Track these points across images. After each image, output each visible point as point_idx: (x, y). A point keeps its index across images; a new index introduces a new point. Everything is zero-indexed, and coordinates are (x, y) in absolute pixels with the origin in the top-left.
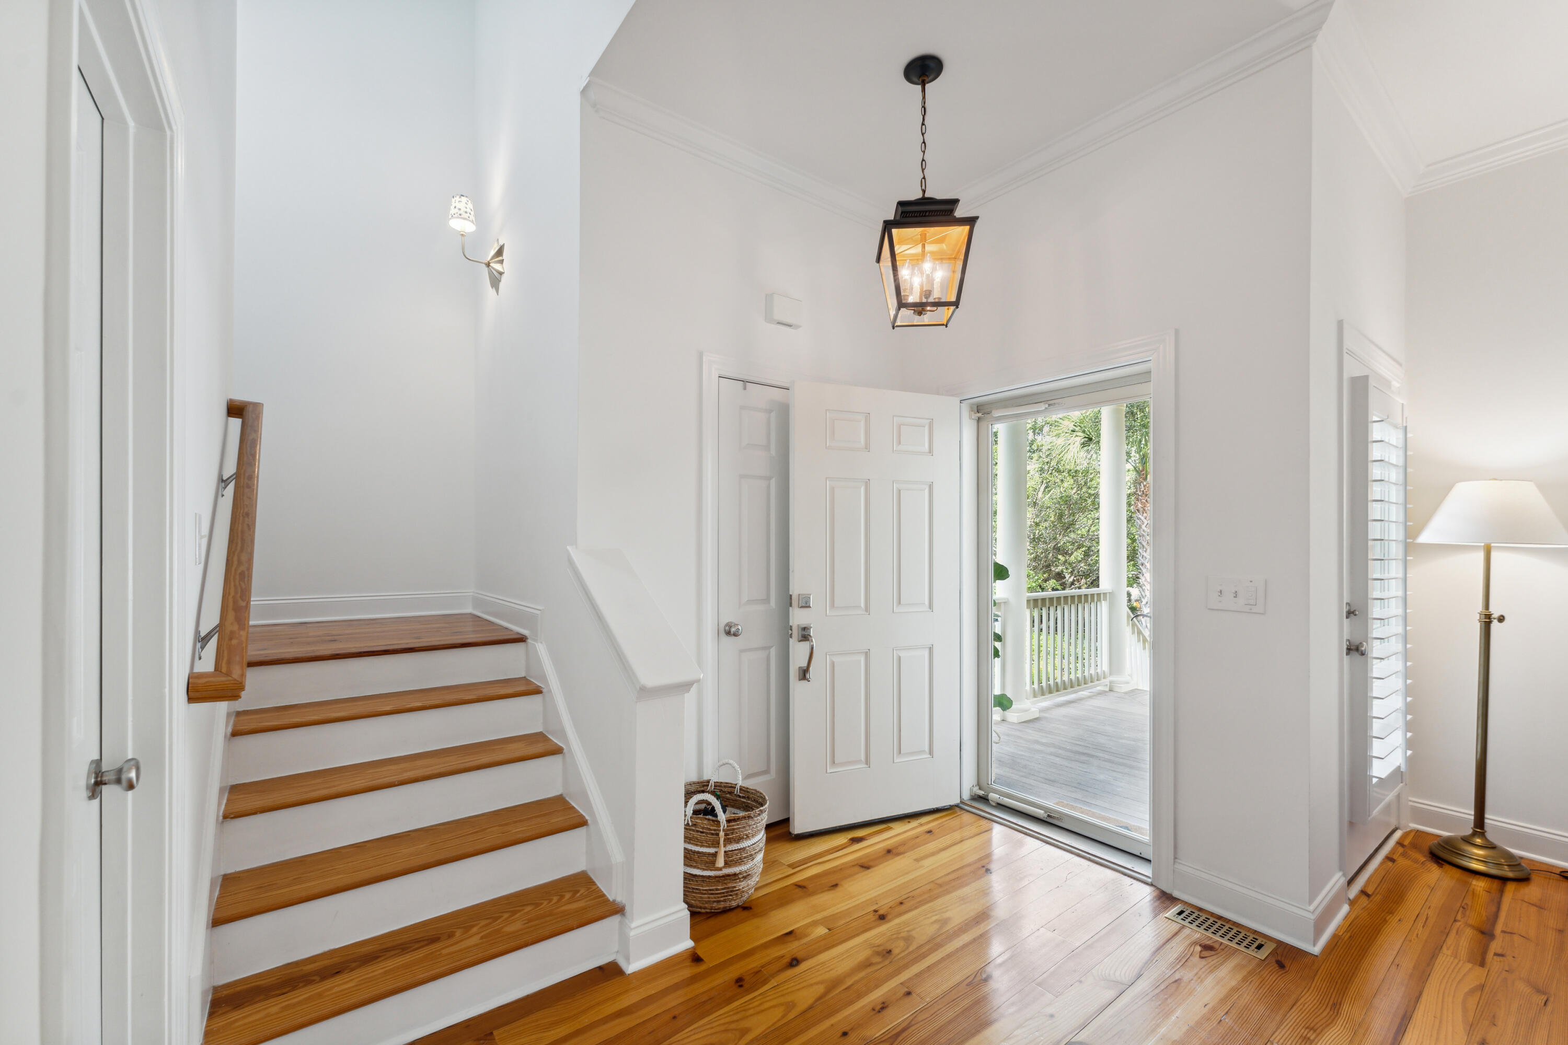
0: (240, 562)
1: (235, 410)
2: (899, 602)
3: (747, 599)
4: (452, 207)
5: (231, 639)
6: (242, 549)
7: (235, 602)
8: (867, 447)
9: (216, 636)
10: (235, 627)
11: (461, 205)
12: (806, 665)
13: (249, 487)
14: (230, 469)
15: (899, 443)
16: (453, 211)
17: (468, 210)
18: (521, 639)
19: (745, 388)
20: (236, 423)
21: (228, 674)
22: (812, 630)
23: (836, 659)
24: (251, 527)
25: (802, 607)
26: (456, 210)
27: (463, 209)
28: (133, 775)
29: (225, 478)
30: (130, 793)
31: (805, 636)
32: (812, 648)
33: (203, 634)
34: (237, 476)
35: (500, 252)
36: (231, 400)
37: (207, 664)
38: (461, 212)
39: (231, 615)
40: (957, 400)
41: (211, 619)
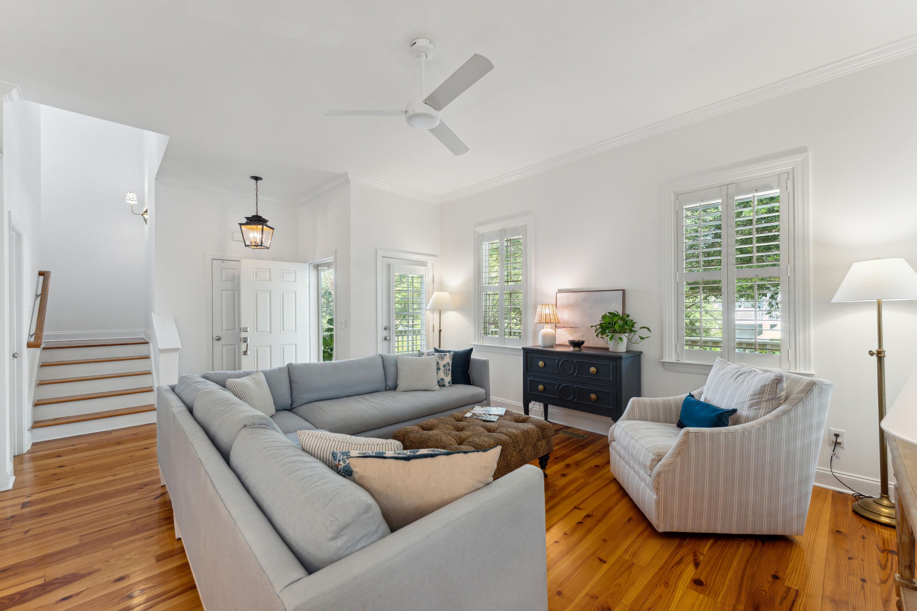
0: (41, 318)
1: (41, 274)
2: (283, 330)
3: (225, 329)
4: (127, 196)
5: (38, 335)
6: (42, 314)
7: (39, 326)
8: (270, 280)
9: (34, 336)
10: (40, 332)
11: (131, 196)
12: (246, 350)
13: (45, 298)
14: (39, 292)
15: (283, 278)
16: (127, 198)
17: (133, 197)
18: (147, 343)
19: (223, 262)
20: (41, 278)
21: (37, 342)
22: (248, 338)
23: (258, 348)
24: (45, 309)
25: (245, 332)
26: (128, 198)
27: (131, 197)
28: (17, 355)
29: (38, 295)
30: (16, 359)
31: (245, 340)
32: (247, 345)
33: (31, 335)
34: (41, 294)
35: (146, 211)
36: (40, 271)
37: (32, 340)
38: (130, 198)
39: (38, 330)
40: (308, 264)
41: (33, 331)
